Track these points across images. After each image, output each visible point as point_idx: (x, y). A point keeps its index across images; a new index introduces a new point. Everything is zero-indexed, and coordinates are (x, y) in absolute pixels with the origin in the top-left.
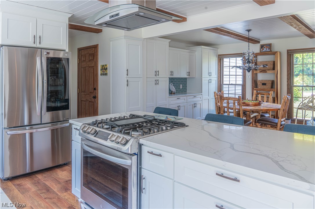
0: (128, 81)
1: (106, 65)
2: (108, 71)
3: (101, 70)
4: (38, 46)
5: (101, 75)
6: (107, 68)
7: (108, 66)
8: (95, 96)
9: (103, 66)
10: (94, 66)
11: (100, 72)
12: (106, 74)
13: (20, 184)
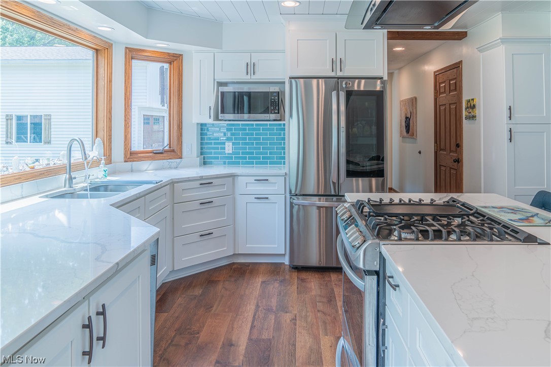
0: (510, 131)
1: (473, 100)
2: (477, 112)
3: (466, 109)
4: (339, 74)
5: (466, 118)
6: (474, 106)
7: (476, 102)
8: (459, 159)
9: (468, 101)
10: (456, 102)
11: (464, 113)
12: (474, 117)
13: (304, 279)
